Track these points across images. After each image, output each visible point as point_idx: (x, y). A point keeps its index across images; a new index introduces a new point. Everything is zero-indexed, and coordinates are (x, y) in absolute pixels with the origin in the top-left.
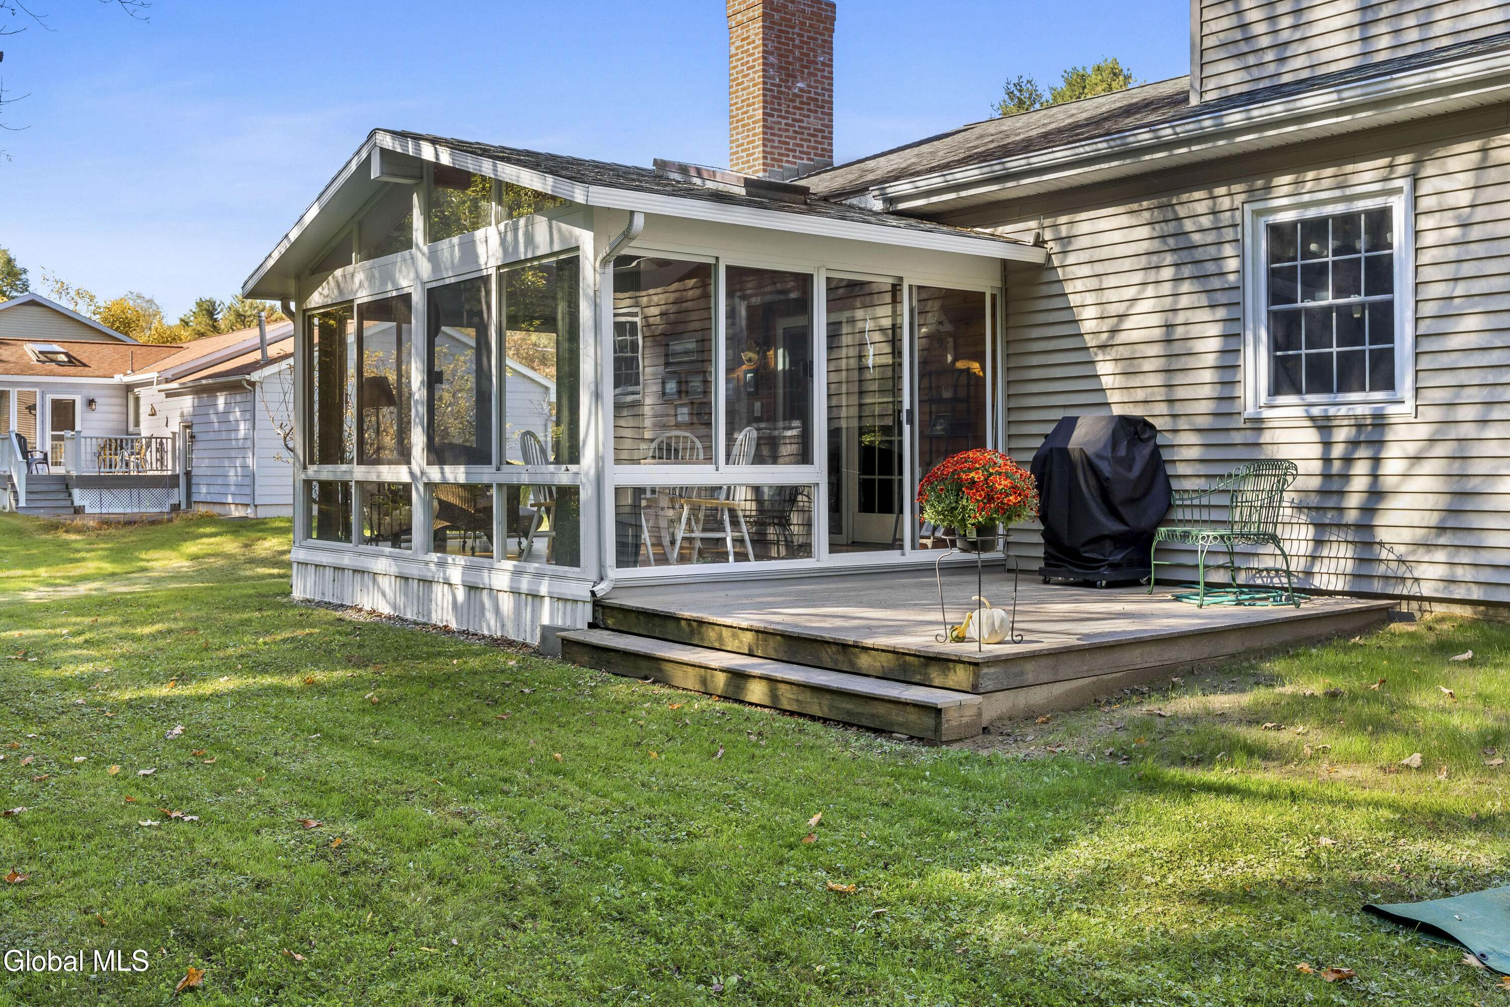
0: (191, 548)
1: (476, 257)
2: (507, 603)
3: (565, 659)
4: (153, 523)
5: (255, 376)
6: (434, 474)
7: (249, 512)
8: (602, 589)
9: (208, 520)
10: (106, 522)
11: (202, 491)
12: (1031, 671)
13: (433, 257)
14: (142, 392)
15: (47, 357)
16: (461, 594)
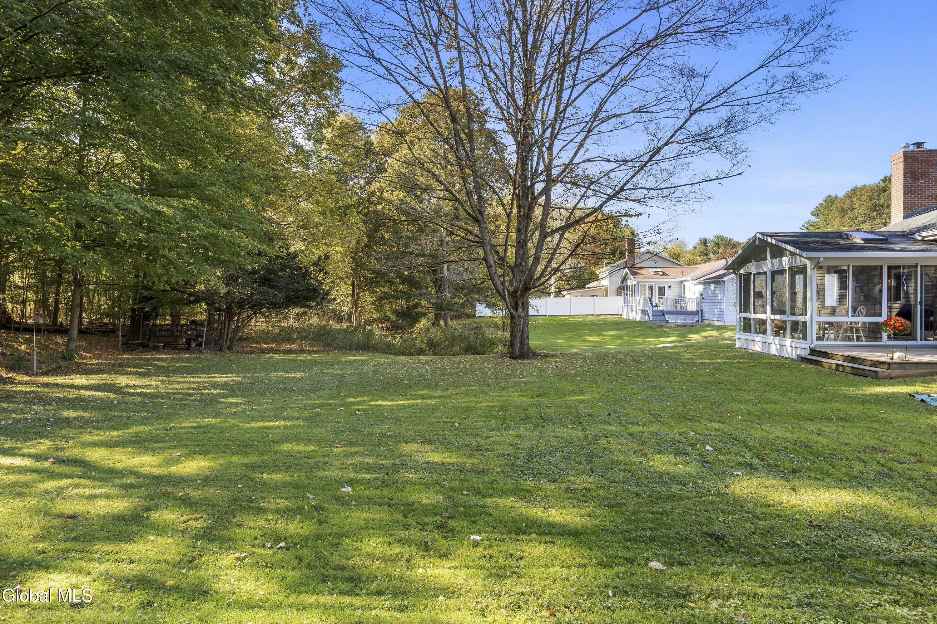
0: (703, 334)
1: (782, 265)
2: (789, 349)
3: (801, 361)
4: (691, 326)
5: (724, 279)
6: (772, 317)
7: (722, 323)
8: (812, 346)
9: (709, 325)
10: (678, 326)
11: (706, 316)
12: (908, 367)
13: (772, 263)
14: (686, 283)
15: (656, 273)
16: (778, 346)
